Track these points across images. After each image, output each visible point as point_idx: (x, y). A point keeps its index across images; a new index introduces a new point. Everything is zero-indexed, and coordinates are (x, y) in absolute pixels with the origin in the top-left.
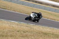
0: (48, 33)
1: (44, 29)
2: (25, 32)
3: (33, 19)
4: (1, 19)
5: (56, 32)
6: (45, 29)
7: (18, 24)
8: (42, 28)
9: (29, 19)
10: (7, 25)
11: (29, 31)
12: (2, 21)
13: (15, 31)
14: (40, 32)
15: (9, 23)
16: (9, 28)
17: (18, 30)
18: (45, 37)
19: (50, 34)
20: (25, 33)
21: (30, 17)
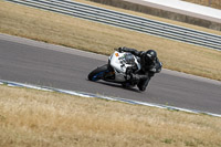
2: (191, 145)
3: (120, 78)
4: (105, 95)
7: (166, 115)
10: (127, 118)
11: (206, 142)
12: (106, 103)
13: (156, 138)
15: (133, 108)
16: (135, 130)
17: (168, 137)
21: (111, 68)
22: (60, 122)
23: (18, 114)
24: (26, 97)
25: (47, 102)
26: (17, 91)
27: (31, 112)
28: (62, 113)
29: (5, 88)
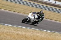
9: (26, 21)
10: (60, 37)
22: (42, 38)
23: (30, 36)
24: (33, 32)
25: (38, 33)
26: (30, 30)
27: (34, 36)
28: (42, 36)
29: (27, 29)
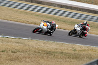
0: (53, 52)
1: (47, 45)
2: (14, 52)
5: (68, 49)
6: (49, 46)
7: (2, 40)
8: (44, 43)
11: (21, 51)
14: (39, 50)
18: (49, 58)
19: (57, 52)
20: (15, 54)
